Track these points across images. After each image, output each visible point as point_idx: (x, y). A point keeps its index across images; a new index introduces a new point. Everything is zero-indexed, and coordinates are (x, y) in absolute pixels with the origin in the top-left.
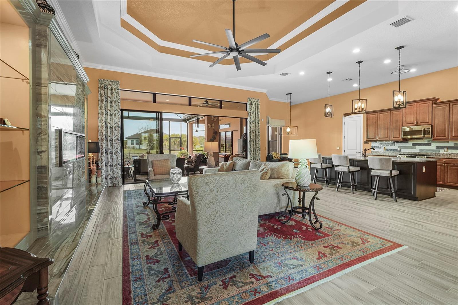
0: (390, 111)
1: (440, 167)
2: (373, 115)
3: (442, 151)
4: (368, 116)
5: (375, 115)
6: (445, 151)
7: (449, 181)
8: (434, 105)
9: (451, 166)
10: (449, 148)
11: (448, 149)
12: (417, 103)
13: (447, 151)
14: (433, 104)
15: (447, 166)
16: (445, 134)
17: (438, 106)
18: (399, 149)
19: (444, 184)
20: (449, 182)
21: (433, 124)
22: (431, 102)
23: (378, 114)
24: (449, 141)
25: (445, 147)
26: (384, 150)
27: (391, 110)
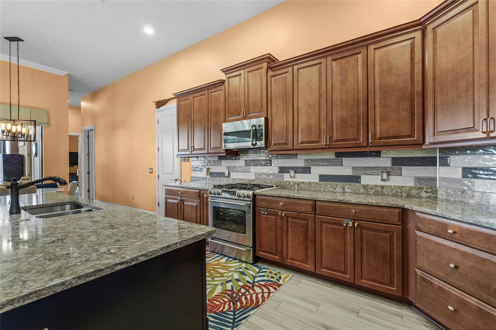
0: (206, 91)
1: (276, 218)
2: (185, 101)
3: (287, 177)
4: (180, 102)
5: (187, 101)
6: (291, 177)
7: (290, 257)
8: (270, 73)
9: (293, 218)
10: (297, 170)
11: (295, 173)
12: (244, 69)
13: (294, 177)
14: (269, 70)
15: (287, 217)
16: (287, 139)
17: (275, 73)
18: (227, 174)
19: (282, 262)
20: (292, 259)
21: (269, 117)
22: (265, 65)
23: (192, 98)
24: (296, 155)
25: (292, 168)
26: (207, 174)
27: (210, 89)
